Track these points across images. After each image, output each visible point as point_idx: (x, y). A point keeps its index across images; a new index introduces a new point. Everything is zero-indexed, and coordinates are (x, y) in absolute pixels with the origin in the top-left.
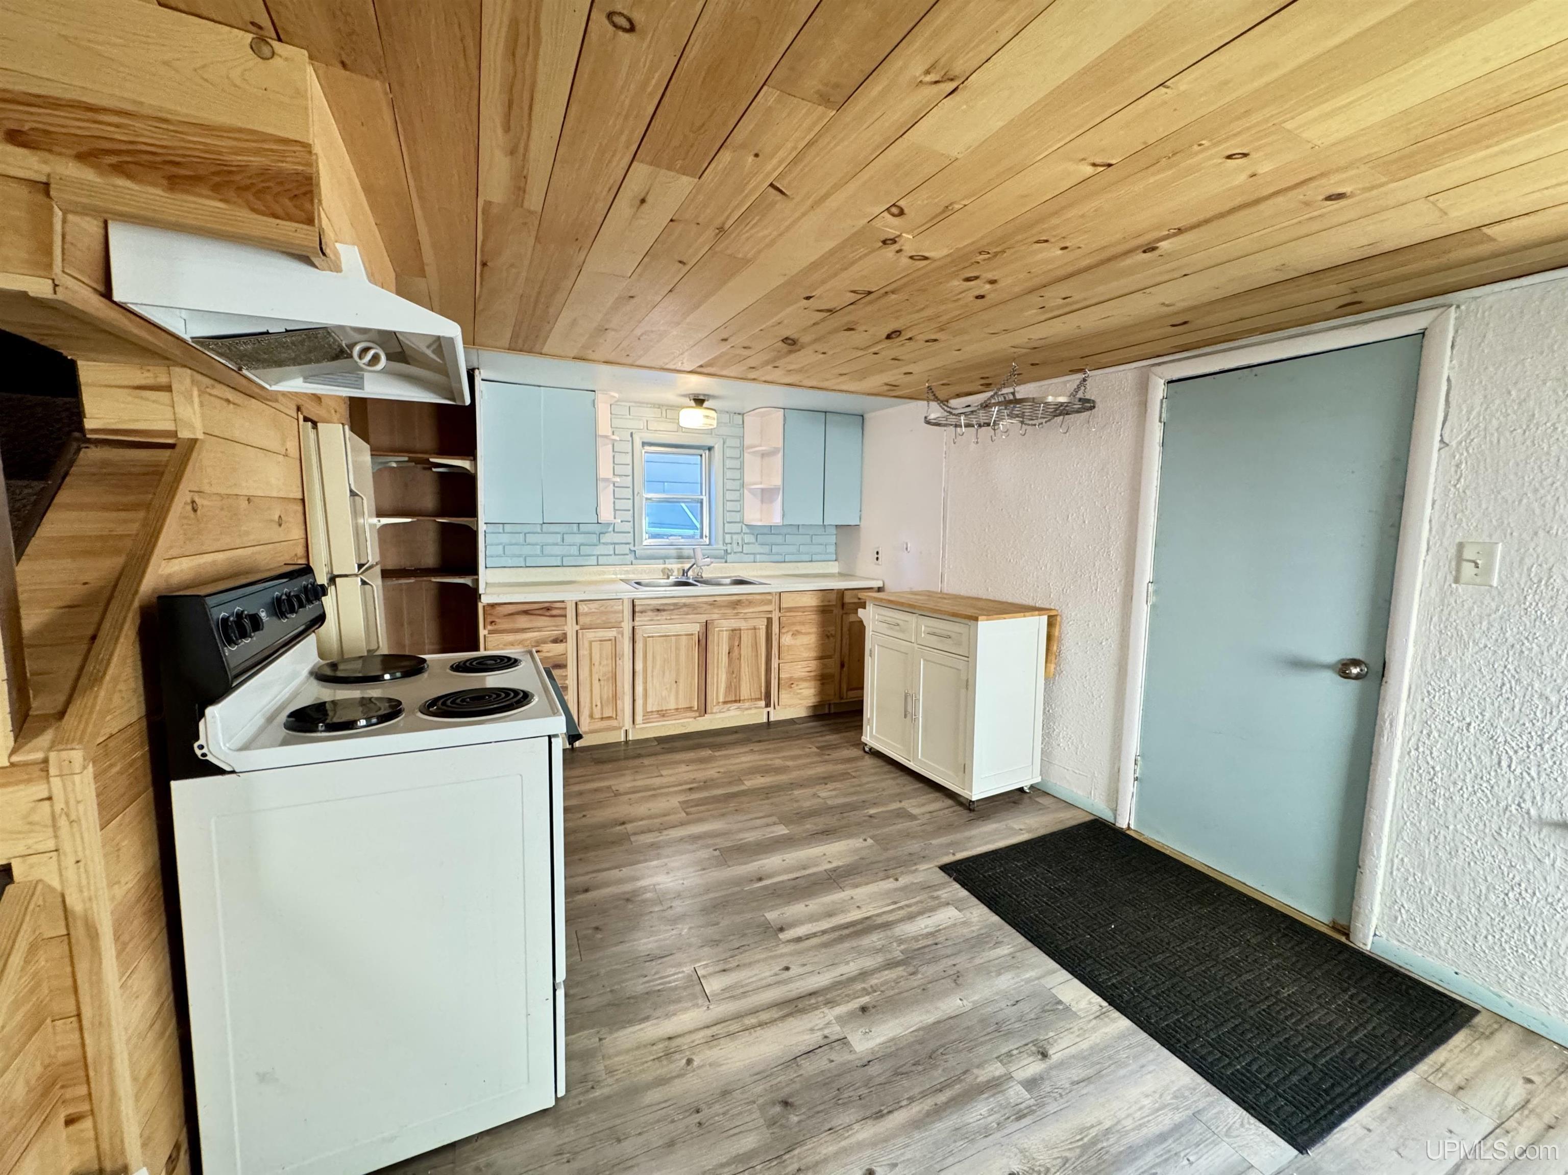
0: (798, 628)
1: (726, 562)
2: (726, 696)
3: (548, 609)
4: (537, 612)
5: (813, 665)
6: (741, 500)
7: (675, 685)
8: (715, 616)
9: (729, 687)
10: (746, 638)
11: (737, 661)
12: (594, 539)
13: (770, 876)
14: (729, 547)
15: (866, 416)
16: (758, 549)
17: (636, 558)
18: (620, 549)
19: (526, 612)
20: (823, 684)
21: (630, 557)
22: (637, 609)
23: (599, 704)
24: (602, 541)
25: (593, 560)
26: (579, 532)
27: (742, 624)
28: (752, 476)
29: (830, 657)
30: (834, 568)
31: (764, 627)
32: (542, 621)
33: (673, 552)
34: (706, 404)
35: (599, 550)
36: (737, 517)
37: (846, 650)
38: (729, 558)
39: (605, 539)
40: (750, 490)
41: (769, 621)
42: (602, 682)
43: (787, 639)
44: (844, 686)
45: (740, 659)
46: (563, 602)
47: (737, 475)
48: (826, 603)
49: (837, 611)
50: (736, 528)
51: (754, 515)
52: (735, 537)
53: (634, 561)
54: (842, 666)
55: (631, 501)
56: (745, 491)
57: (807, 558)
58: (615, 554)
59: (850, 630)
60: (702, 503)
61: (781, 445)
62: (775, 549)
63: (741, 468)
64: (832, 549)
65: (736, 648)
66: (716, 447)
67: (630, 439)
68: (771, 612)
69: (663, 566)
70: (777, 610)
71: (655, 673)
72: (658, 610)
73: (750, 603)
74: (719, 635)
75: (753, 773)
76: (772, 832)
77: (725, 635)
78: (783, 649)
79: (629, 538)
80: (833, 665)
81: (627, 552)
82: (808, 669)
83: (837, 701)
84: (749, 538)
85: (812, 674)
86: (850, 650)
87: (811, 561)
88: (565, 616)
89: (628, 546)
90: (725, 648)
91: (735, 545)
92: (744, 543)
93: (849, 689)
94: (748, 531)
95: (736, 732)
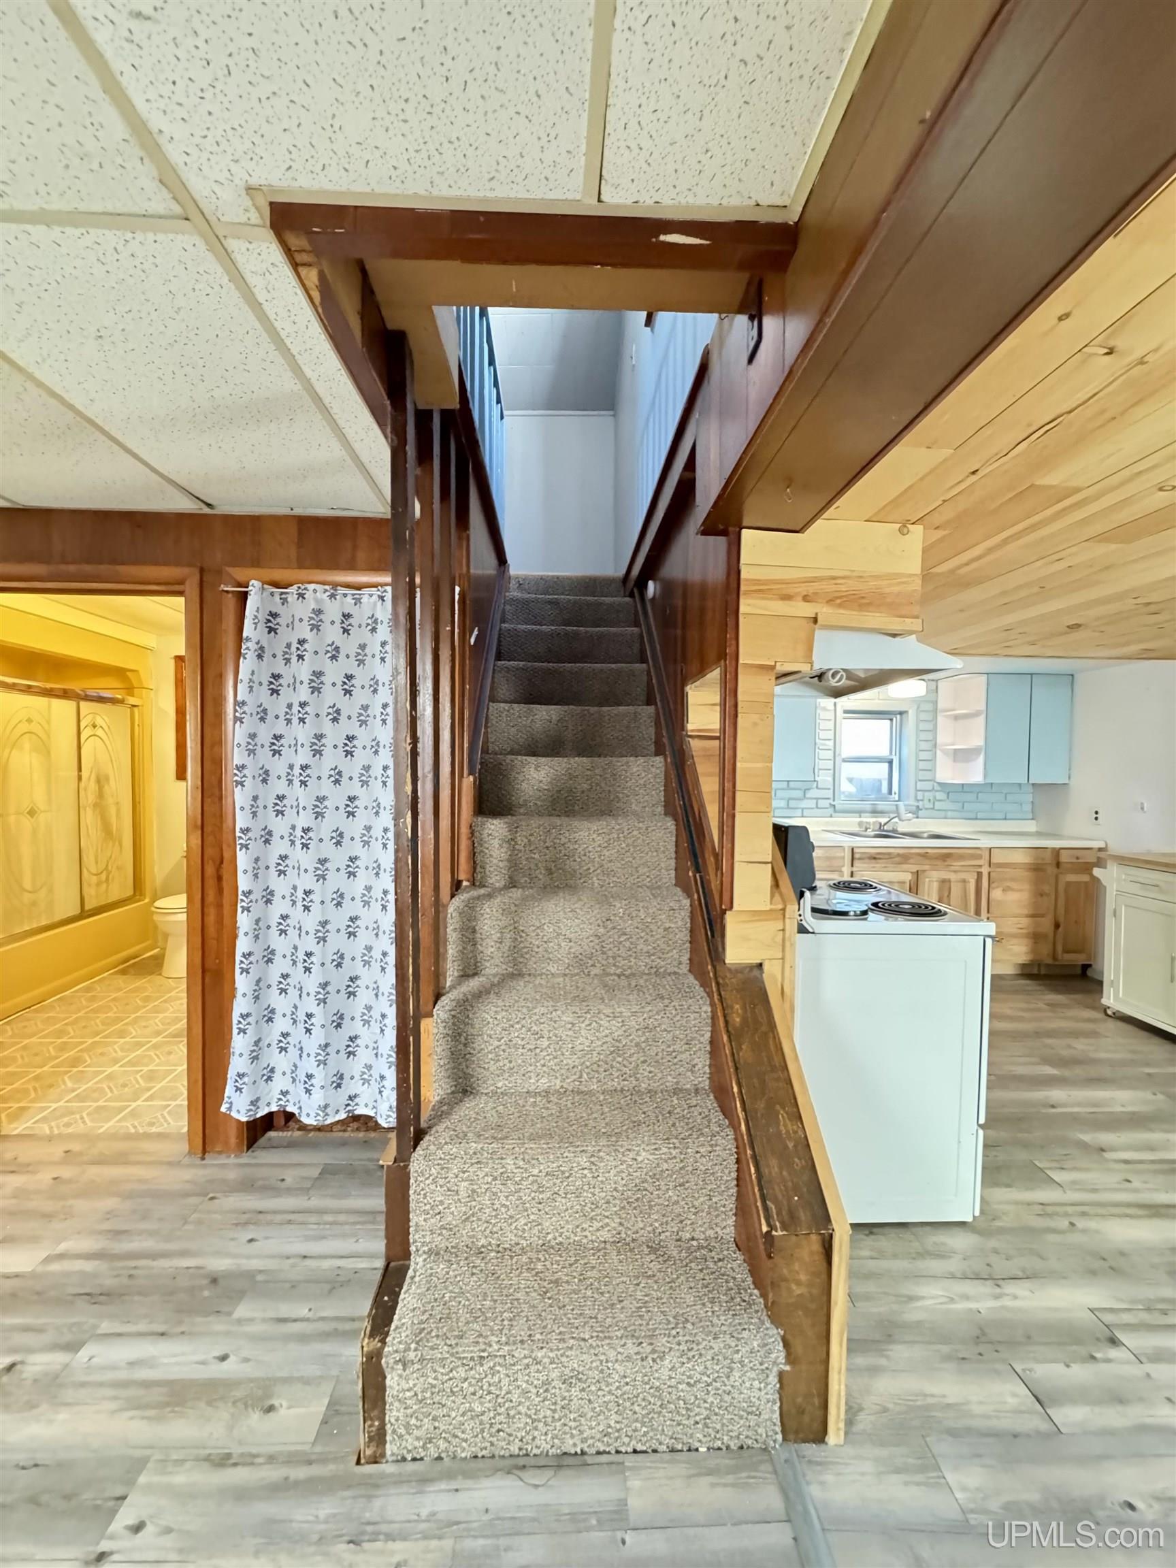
0: (1009, 884)
1: (917, 817)
5: (1025, 922)
6: (933, 760)
8: (926, 867)
10: (956, 890)
12: (799, 794)
14: (920, 804)
15: (1075, 676)
16: (947, 805)
17: (835, 811)
18: (822, 803)
20: (1035, 943)
21: (831, 811)
22: (857, 856)
24: (807, 796)
25: (799, 813)
26: (788, 788)
27: (952, 877)
28: (946, 736)
29: (1042, 916)
30: (1031, 827)
31: (974, 881)
33: (869, 808)
35: (804, 804)
36: (928, 775)
37: (1061, 911)
38: (923, 813)
39: (809, 794)
40: (943, 751)
41: (980, 874)
43: (997, 894)
44: (1059, 949)
47: (929, 736)
48: (1040, 862)
49: (1051, 870)
50: (928, 785)
51: (946, 773)
52: (927, 794)
53: (834, 815)
54: (1057, 926)
55: (832, 762)
56: (938, 752)
58: (817, 807)
59: (1066, 891)
60: (891, 762)
61: (983, 707)
62: (967, 807)
63: (934, 730)
64: (1028, 807)
66: (910, 712)
67: (833, 708)
68: (980, 866)
69: (859, 820)
70: (987, 865)
72: (875, 858)
73: (961, 857)
74: (929, 884)
77: (935, 885)
78: (992, 904)
79: (829, 794)
80: (1046, 925)
81: (828, 806)
82: (1020, 926)
83: (1050, 961)
84: (940, 796)
85: (1024, 931)
86: (1067, 911)
87: (1005, 819)
89: (828, 801)
91: (926, 801)
92: (936, 800)
93: (1066, 951)
94: (939, 788)
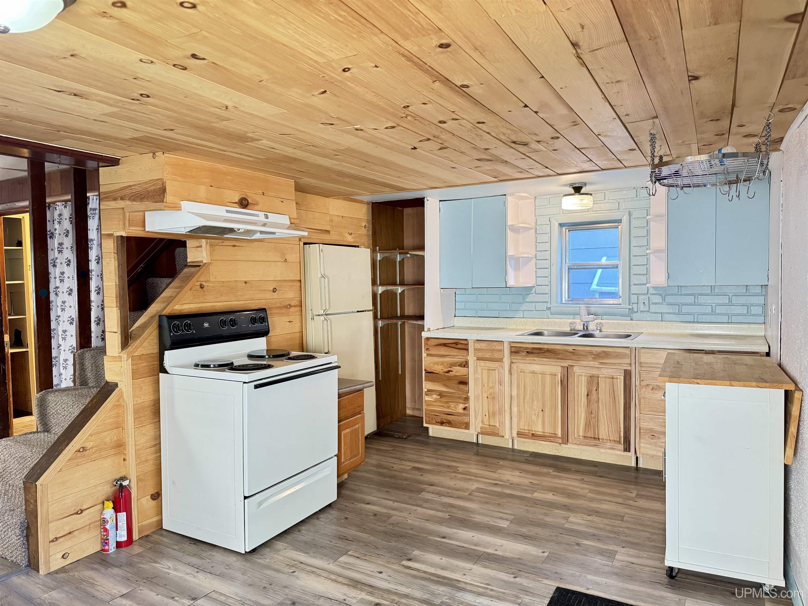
1: (631, 320)
2: (585, 431)
3: (456, 344)
4: (451, 345)
6: (647, 264)
7: (542, 413)
9: (588, 425)
10: (604, 386)
11: (596, 405)
13: (451, 539)
16: (664, 309)
17: (551, 313)
18: (539, 306)
19: (445, 345)
21: (548, 313)
22: (513, 350)
23: (487, 415)
31: (622, 377)
32: (454, 352)
34: (583, 191)
36: (643, 279)
38: (635, 316)
39: (528, 298)
41: (628, 373)
42: (489, 400)
45: (598, 401)
46: (466, 340)
47: (642, 242)
50: (642, 289)
52: (641, 297)
53: (550, 316)
56: (652, 257)
57: (725, 319)
58: (536, 310)
62: (685, 309)
63: (648, 236)
65: (594, 392)
66: (624, 220)
70: (637, 364)
71: (526, 400)
72: (530, 352)
73: (618, 356)
74: (578, 380)
75: (548, 490)
76: (496, 523)
77: (584, 380)
79: (547, 298)
84: (657, 299)
88: (467, 350)
89: (546, 304)
90: (584, 391)
91: (641, 305)
92: (651, 303)
94: (654, 292)
95: (595, 466)
